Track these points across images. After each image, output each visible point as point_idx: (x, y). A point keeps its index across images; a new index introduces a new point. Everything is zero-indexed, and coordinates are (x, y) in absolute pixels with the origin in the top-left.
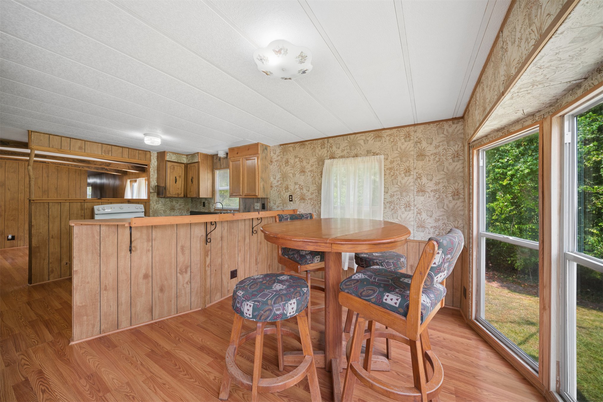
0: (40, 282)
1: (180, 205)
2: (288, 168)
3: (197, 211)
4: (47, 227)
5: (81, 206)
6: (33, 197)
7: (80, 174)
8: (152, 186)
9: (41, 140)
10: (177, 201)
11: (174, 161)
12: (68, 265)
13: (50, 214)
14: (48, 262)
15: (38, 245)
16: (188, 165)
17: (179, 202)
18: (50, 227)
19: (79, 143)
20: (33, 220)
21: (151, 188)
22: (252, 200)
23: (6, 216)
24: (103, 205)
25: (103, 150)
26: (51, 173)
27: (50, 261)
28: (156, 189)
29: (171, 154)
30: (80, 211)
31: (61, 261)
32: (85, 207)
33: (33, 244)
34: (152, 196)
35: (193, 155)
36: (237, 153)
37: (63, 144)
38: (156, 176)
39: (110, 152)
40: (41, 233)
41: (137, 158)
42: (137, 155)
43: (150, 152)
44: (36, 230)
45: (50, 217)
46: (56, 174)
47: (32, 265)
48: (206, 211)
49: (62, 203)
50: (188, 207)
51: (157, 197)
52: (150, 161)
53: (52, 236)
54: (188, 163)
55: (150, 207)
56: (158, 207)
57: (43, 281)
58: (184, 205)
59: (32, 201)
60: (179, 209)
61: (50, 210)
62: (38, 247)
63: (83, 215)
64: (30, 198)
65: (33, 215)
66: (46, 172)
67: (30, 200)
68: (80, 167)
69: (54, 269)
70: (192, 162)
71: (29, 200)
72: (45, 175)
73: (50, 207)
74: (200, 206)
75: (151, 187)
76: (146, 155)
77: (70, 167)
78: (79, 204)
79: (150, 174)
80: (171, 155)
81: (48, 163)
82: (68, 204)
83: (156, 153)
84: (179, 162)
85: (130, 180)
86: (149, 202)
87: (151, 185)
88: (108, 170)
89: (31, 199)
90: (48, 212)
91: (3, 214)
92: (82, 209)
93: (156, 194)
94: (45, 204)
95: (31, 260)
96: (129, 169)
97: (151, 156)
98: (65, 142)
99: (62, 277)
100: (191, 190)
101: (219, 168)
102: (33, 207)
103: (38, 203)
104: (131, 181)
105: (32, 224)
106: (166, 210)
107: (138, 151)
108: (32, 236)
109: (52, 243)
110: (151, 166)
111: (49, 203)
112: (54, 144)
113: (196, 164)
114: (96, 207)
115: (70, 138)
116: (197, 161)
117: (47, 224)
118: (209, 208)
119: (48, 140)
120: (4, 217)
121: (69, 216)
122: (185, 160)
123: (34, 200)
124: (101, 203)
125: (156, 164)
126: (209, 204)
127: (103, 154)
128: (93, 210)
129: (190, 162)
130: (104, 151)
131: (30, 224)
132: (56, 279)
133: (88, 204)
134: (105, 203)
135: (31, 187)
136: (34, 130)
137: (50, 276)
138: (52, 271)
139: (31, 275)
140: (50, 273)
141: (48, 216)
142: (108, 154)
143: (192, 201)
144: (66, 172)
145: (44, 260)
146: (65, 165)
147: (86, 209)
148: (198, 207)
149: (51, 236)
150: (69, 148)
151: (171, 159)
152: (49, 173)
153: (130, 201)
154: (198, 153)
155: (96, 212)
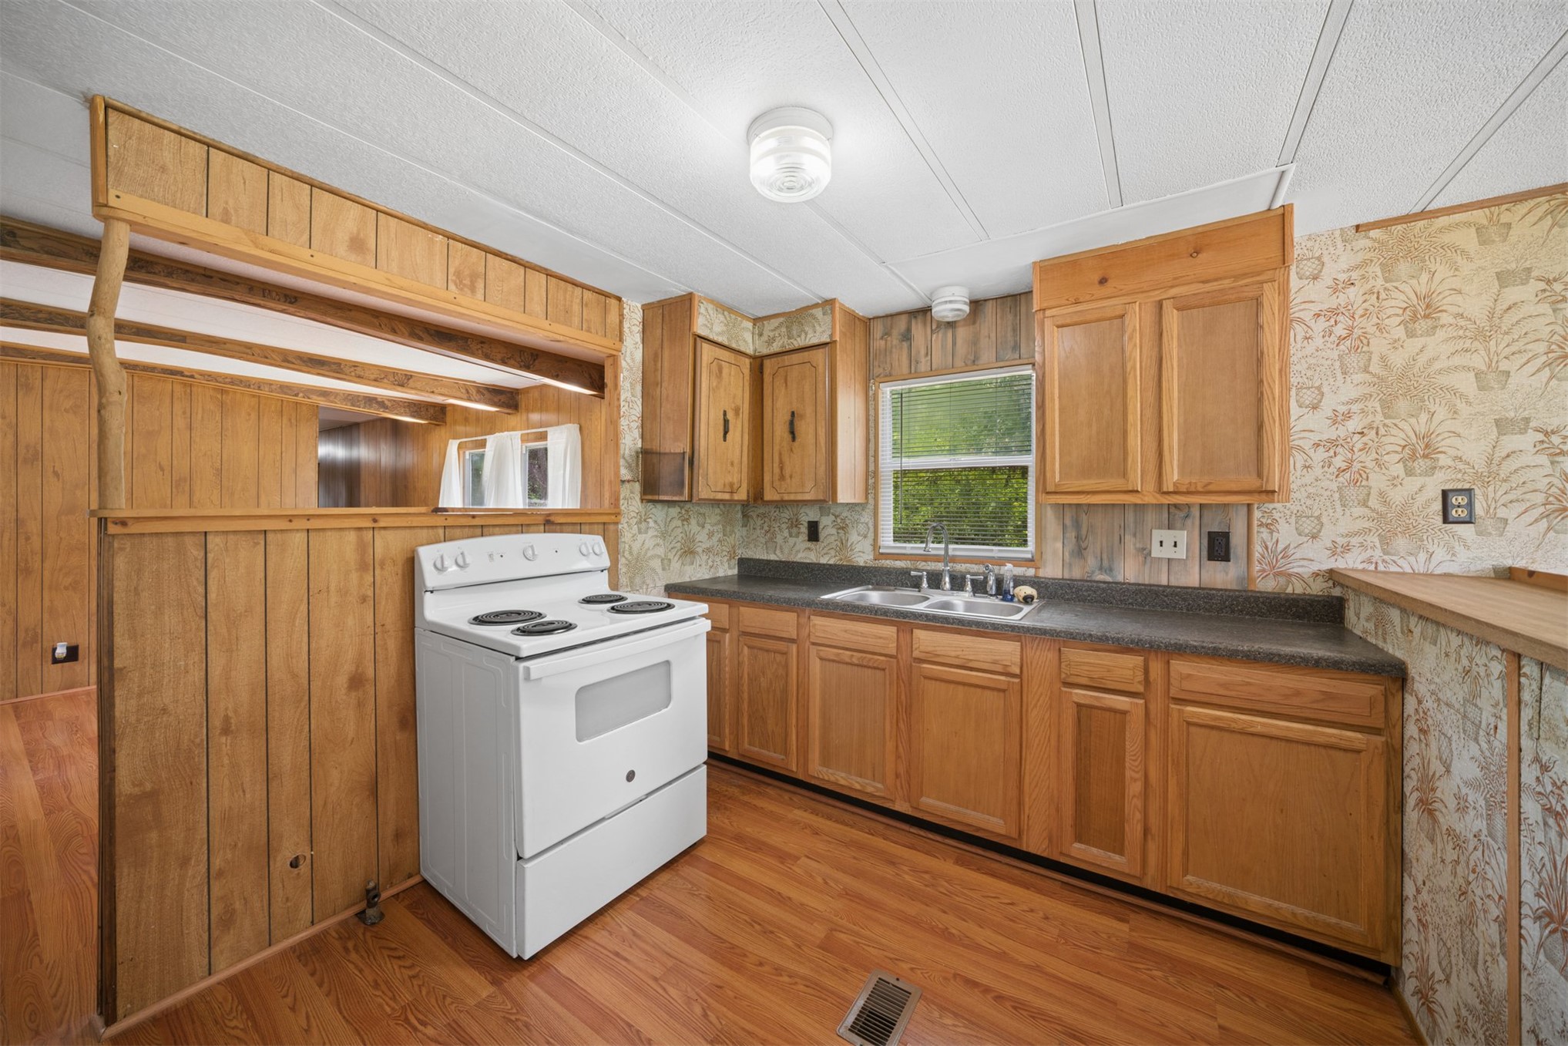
0: (161, 998)
1: (710, 535)
2: (1436, 346)
3: (773, 557)
4: (197, 675)
5: (362, 547)
6: (120, 506)
7: (293, 421)
8: (627, 452)
9: (163, 169)
10: (701, 520)
11: (720, 339)
12: (304, 868)
13: (212, 596)
14: (204, 870)
15: (148, 787)
16: (767, 363)
17: (708, 521)
18: (215, 672)
19: (351, 217)
20: (121, 641)
21: (622, 462)
22: (1130, 517)
23: (46, 573)
24: (452, 539)
25: (451, 270)
26: (200, 416)
27: (217, 862)
28: (637, 465)
29: (710, 307)
30: (354, 576)
31: (269, 851)
32: (379, 551)
33: (125, 785)
34: (625, 499)
35: (798, 316)
36: (1103, 281)
37: (277, 213)
38: (637, 409)
39: (480, 285)
40: (164, 710)
41: (576, 320)
42: (576, 308)
43: (619, 299)
44: (140, 695)
45: (212, 615)
46: (218, 418)
47: (121, 908)
48: (823, 561)
49: (270, 536)
50: (731, 540)
51: (642, 500)
52: (621, 340)
53: (227, 719)
54: (765, 351)
55: (621, 546)
56: (646, 546)
57: (180, 987)
58: (721, 535)
59: (112, 529)
60: (708, 551)
61: (213, 575)
62: (153, 796)
63: (370, 593)
64: (102, 506)
65: (119, 610)
66: (184, 413)
67: (103, 522)
68: (297, 395)
69: (238, 905)
70: (788, 348)
71: (100, 519)
72: (180, 422)
73: (210, 556)
74: (792, 541)
75: (624, 458)
76: (605, 310)
77: (265, 392)
78: (352, 537)
79: (619, 399)
80: (711, 312)
81: (192, 377)
82: (299, 539)
83: (639, 306)
84: (734, 346)
85: (458, 441)
86: (617, 523)
87: (622, 446)
88: (387, 408)
89: (105, 514)
90: (201, 590)
91: (37, 565)
92: (363, 566)
93: (637, 487)
94: (189, 541)
95: (113, 877)
96: (469, 399)
97: (621, 315)
98: (289, 202)
99: (278, 941)
100: (787, 472)
101: (905, 370)
102: (121, 563)
103: (146, 539)
104: (460, 447)
105: (118, 663)
106: (670, 555)
107: (578, 291)
108: (118, 731)
109: (226, 761)
110: (624, 364)
111: (210, 538)
112: (231, 202)
113: (819, 356)
114: (427, 555)
115: (313, 185)
116: (825, 339)
117: (196, 657)
118: (843, 545)
119: (200, 177)
120: (39, 579)
121: (304, 607)
122: (749, 342)
123: (123, 523)
124: (441, 531)
125: (638, 355)
126: (843, 528)
127: (452, 286)
128: (411, 567)
129: (776, 347)
130: (458, 274)
131: (105, 662)
132: (249, 954)
133: (390, 535)
134: (458, 532)
135: (111, 443)
136: (120, 100)
137: (215, 951)
138: (228, 920)
139: (114, 969)
140: (215, 933)
141: (201, 612)
142: (473, 289)
143: (745, 516)
144: (249, 415)
145: (184, 862)
146: (249, 386)
147: (382, 565)
148: (779, 539)
149: (216, 722)
150: (306, 236)
151: (711, 329)
152: (194, 415)
153: (552, 518)
154: (829, 303)
155: (430, 576)
